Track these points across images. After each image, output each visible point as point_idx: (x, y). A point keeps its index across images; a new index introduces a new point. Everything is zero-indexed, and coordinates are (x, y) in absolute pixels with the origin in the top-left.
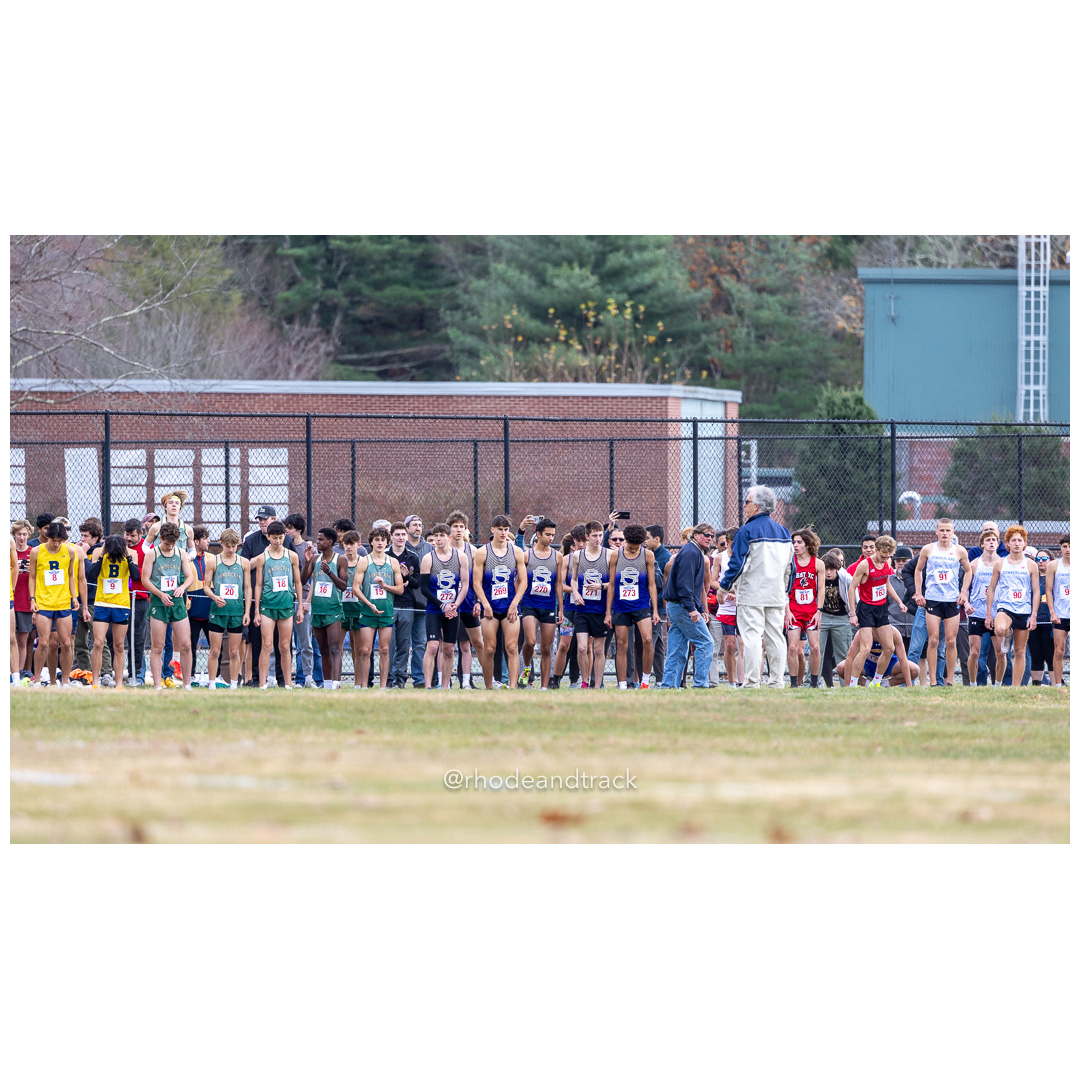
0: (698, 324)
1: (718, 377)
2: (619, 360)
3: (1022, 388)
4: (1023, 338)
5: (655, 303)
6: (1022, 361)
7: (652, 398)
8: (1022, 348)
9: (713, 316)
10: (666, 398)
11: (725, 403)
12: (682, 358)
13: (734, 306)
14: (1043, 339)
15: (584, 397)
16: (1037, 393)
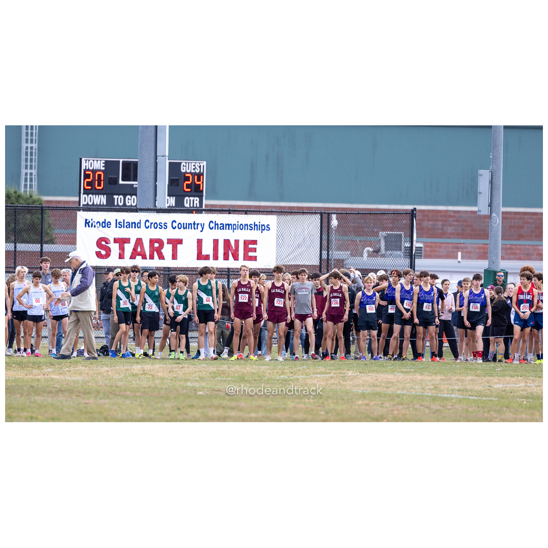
3: (24, 171)
4: (24, 145)
6: (23, 157)
8: (24, 151)
14: (35, 145)
16: (31, 174)
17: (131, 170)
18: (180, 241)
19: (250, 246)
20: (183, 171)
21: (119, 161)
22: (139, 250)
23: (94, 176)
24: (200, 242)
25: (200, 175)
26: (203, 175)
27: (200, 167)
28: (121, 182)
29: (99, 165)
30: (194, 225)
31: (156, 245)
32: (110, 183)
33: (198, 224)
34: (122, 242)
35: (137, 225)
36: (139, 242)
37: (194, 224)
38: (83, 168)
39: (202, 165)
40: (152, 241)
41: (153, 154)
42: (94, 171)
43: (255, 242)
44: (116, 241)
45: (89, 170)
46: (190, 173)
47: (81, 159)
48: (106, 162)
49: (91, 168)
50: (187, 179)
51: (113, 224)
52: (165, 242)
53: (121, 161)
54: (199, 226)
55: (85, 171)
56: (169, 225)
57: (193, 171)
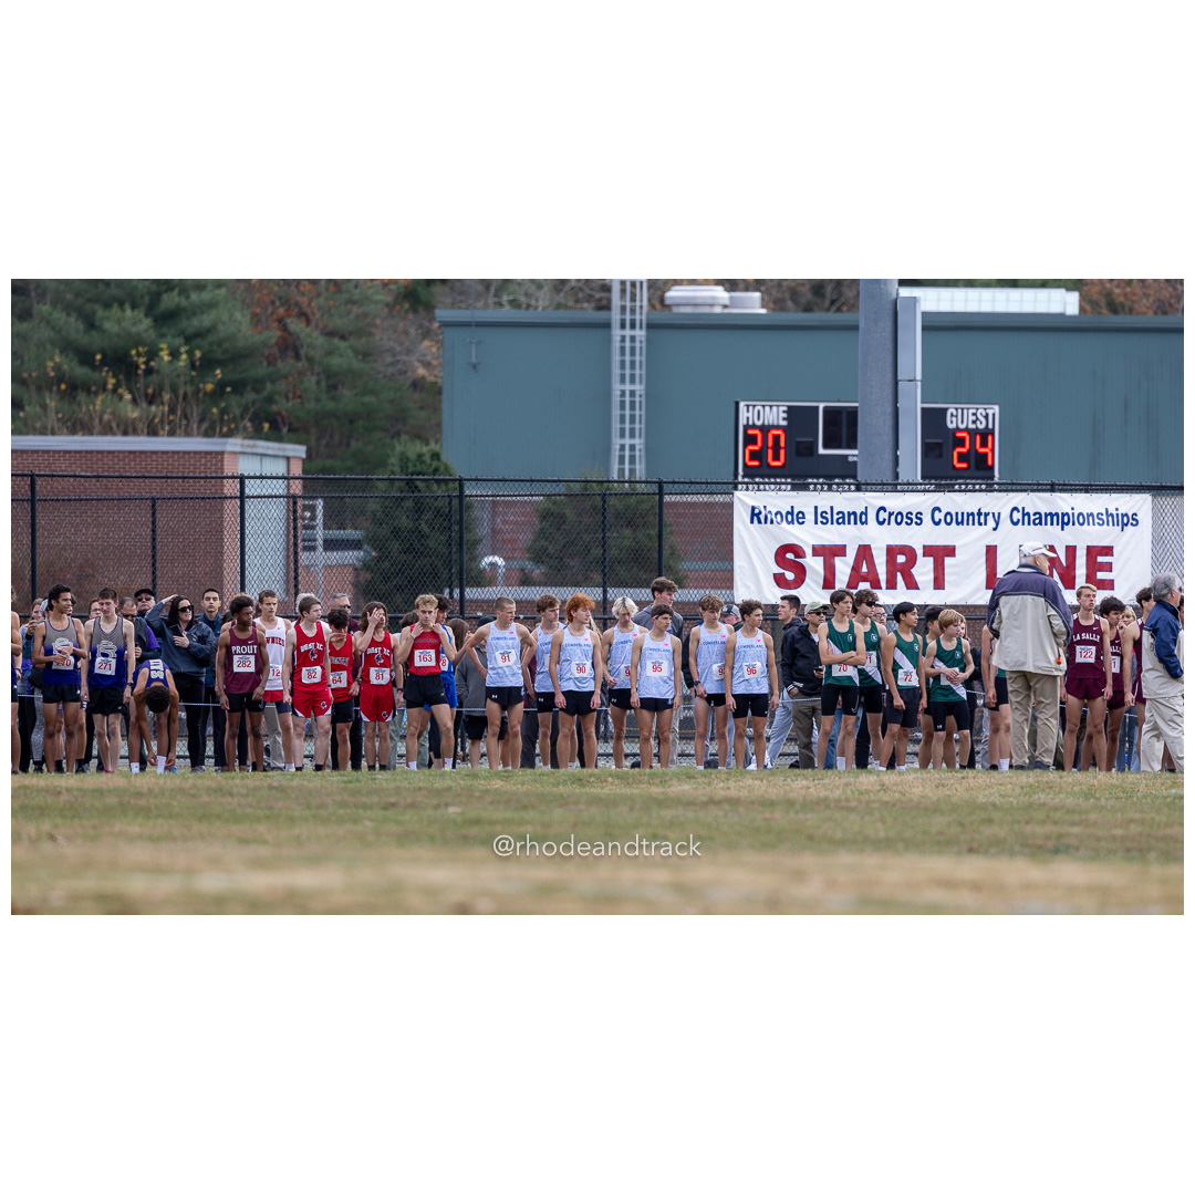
0: (262, 370)
1: (285, 430)
2: (172, 411)
3: (617, 442)
4: (617, 387)
5: (215, 347)
6: (616, 412)
7: (207, 453)
8: (616, 399)
9: (280, 364)
10: (222, 453)
11: (288, 459)
12: (246, 409)
13: (302, 352)
14: (639, 388)
15: (130, 452)
16: (632, 447)
17: (843, 426)
18: (950, 551)
19: (1100, 559)
20: (950, 426)
21: (818, 407)
22: (864, 569)
23: (765, 439)
24: (991, 552)
25: (986, 435)
26: (992, 433)
27: (986, 417)
28: (822, 451)
29: (775, 415)
30: (978, 517)
31: (901, 559)
32: (798, 454)
33: (986, 515)
34: (830, 553)
35: (859, 518)
36: (865, 552)
37: (979, 514)
38: (742, 422)
39: (990, 412)
40: (892, 552)
41: (889, 376)
42: (765, 429)
43: (1108, 551)
44: (817, 551)
45: (754, 427)
46: (967, 430)
47: (737, 404)
48: (790, 410)
49: (759, 423)
50: (961, 442)
51: (810, 517)
52: (920, 552)
53: (821, 406)
54: (990, 518)
55: (747, 427)
56: (927, 518)
57: (972, 426)
